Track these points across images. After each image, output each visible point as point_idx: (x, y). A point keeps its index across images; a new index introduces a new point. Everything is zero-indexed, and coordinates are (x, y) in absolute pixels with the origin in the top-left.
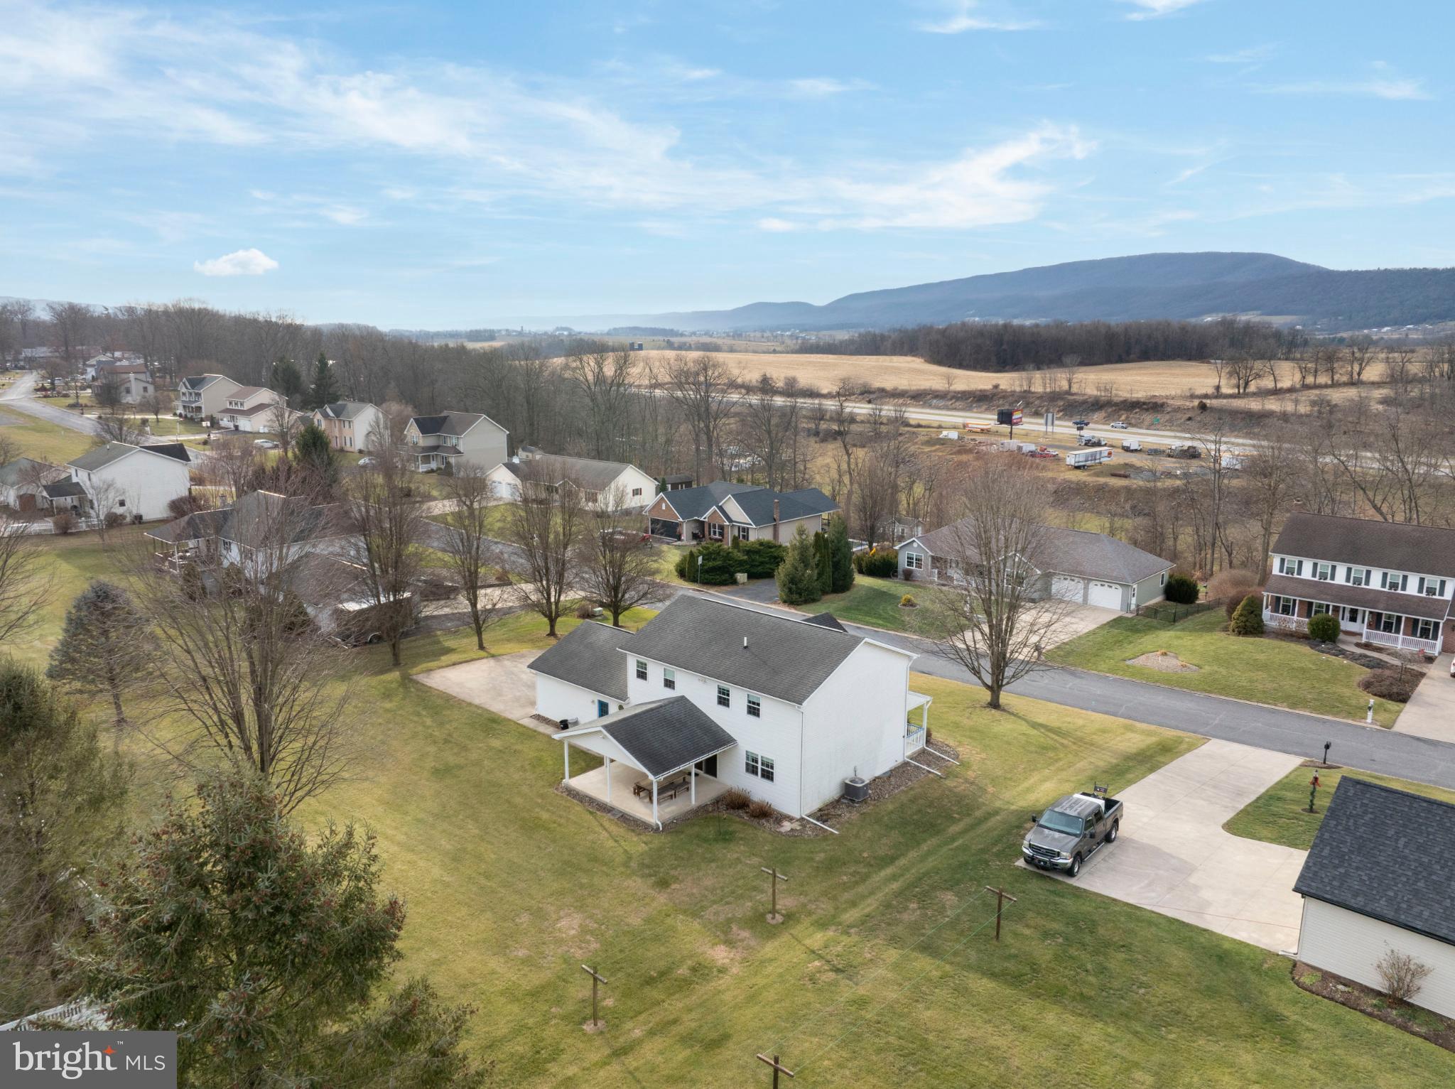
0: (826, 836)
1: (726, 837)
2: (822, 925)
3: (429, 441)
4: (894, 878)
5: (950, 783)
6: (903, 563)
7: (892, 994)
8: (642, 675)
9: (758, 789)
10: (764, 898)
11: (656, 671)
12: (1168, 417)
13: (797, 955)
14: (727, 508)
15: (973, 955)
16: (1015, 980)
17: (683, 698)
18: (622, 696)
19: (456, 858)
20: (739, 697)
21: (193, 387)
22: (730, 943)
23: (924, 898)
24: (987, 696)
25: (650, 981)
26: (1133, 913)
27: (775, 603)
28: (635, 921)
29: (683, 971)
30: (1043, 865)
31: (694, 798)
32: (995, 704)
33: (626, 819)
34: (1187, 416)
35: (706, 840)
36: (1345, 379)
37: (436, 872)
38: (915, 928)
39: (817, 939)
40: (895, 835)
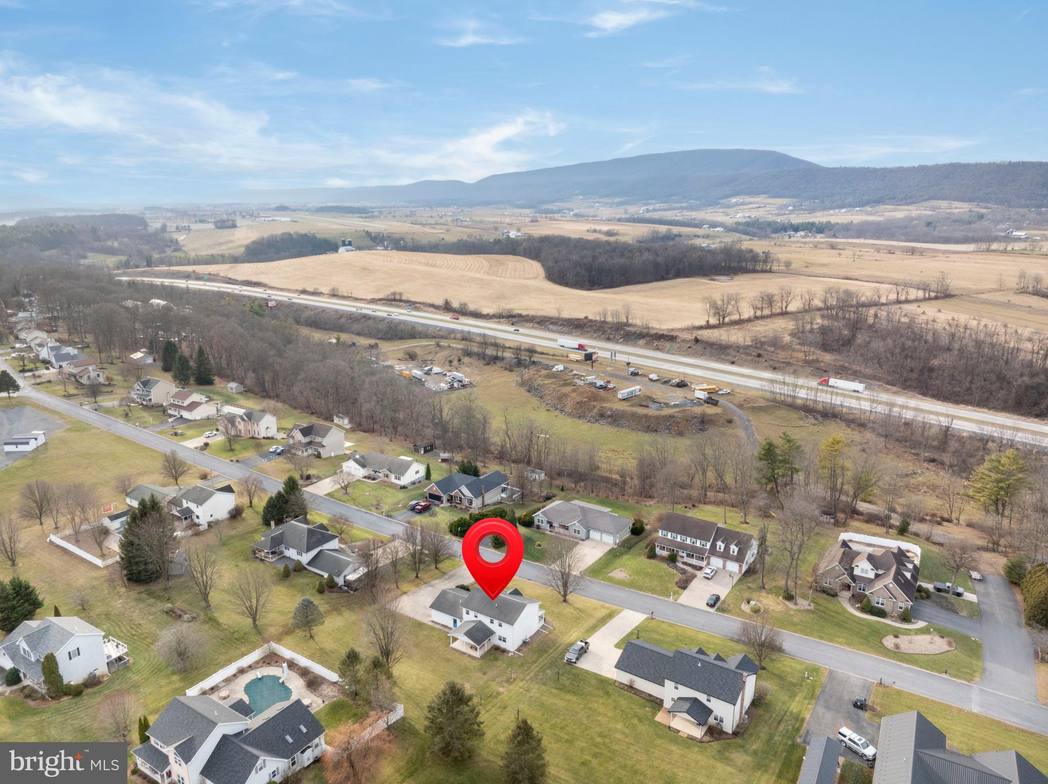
0: (520, 657)
1: (496, 659)
2: (522, 680)
3: (307, 440)
4: (536, 667)
5: (550, 636)
6: (536, 522)
7: (537, 695)
8: (468, 613)
9: (502, 645)
10: (509, 675)
11: (472, 613)
12: (678, 345)
13: (517, 688)
14: (462, 490)
15: (553, 685)
16: (561, 689)
17: (480, 621)
18: (461, 618)
19: (433, 671)
20: (496, 622)
21: (145, 387)
22: (503, 687)
23: (544, 672)
24: (563, 598)
25: (488, 697)
26: (587, 672)
27: (489, 548)
28: (481, 683)
29: (495, 694)
30: (570, 662)
31: (486, 648)
32: (565, 601)
33: (470, 656)
34: (688, 345)
35: (491, 660)
36: (779, 311)
37: (431, 676)
38: (542, 679)
39: (521, 684)
40: (537, 654)
